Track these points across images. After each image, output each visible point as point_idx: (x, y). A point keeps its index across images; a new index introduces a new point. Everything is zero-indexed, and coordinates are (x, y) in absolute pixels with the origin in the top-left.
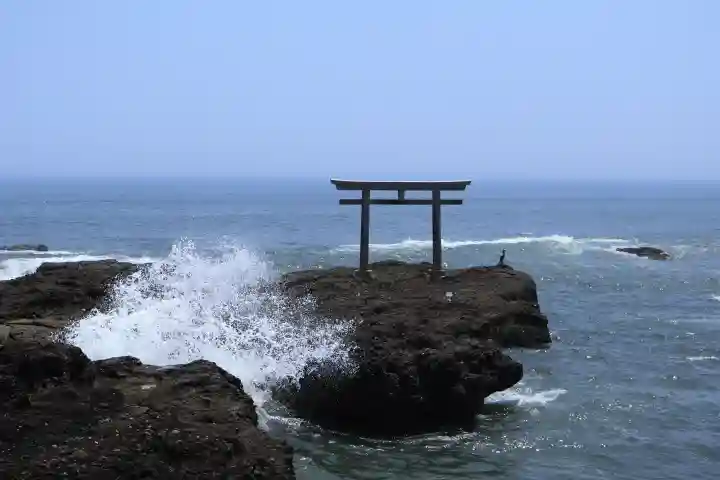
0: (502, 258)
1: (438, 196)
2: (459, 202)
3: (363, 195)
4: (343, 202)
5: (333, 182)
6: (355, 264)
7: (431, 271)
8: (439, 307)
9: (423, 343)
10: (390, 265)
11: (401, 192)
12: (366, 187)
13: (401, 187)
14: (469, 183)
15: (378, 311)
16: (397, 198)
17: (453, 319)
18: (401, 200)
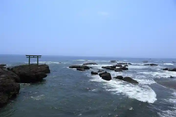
1: (38, 57)
3: (29, 57)
6: (28, 64)
7: (37, 65)
8: (38, 69)
9: (36, 73)
10: (32, 64)
12: (30, 56)
15: (31, 69)
17: (39, 70)
18: (34, 57)
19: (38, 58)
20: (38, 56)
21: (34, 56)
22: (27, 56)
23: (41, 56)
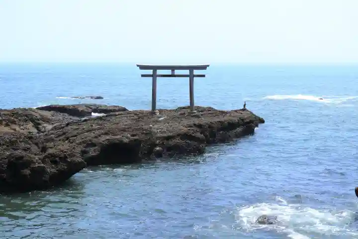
0: (245, 105)
2: (203, 76)
4: (143, 76)
5: (138, 66)
11: (173, 70)
13: (173, 68)
14: (208, 66)
16: (170, 74)
18: (173, 75)
19: (191, 77)
20: (192, 68)
22: (142, 67)
23: (204, 67)
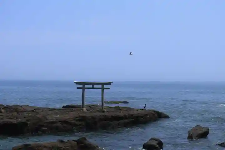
2: (109, 89)
4: (77, 88)
12: (84, 84)
14: (112, 83)
18: (93, 88)
19: (103, 89)
20: (103, 84)
21: (93, 84)
22: (77, 83)
23: (110, 84)
